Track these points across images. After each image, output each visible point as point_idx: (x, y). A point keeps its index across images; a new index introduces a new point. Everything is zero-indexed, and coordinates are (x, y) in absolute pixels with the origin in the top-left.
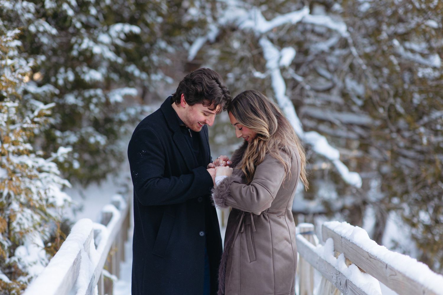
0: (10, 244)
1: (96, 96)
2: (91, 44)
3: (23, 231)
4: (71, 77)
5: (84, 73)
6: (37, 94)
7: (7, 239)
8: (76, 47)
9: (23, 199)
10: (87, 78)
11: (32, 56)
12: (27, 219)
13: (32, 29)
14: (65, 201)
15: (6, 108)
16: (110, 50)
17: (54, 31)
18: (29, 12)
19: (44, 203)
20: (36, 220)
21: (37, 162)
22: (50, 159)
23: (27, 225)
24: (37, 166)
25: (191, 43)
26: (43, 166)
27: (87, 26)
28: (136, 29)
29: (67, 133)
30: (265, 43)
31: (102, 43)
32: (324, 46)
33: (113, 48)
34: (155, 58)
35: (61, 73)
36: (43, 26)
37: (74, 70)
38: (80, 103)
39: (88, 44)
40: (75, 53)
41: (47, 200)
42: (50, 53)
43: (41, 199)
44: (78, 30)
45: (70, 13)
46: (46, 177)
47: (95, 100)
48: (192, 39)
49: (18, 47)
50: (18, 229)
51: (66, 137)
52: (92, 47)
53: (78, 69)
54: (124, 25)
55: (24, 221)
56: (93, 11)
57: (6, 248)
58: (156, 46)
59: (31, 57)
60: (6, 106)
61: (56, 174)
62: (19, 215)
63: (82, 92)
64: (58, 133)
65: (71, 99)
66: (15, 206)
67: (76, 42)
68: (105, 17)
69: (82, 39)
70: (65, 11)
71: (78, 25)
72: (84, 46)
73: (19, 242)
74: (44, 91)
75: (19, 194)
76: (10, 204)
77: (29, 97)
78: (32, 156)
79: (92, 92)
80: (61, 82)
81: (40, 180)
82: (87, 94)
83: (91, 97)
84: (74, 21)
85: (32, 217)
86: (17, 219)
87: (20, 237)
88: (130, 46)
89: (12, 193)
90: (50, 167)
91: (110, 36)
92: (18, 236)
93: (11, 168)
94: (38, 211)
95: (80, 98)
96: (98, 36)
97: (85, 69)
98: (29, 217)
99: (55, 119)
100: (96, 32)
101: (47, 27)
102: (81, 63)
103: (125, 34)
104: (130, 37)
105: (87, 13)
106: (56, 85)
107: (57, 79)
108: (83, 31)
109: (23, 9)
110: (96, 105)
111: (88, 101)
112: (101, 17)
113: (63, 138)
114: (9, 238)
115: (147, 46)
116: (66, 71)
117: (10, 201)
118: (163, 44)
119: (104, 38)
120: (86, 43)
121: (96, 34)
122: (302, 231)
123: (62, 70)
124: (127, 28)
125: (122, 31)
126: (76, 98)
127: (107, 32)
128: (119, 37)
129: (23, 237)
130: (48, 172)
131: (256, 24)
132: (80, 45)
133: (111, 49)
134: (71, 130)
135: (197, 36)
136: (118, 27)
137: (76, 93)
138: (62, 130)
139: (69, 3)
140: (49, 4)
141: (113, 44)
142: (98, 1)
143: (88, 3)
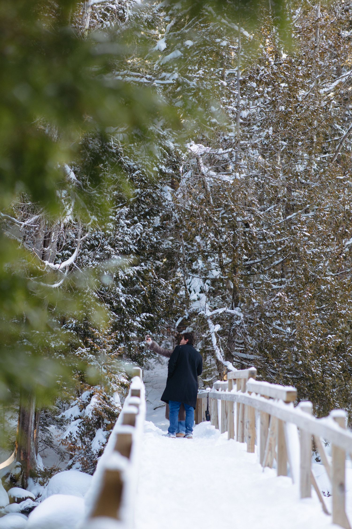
1: (134, 344)
2: (133, 321)
10: (130, 336)
17: (117, 316)
25: (176, 320)
28: (152, 315)
30: (210, 321)
31: (137, 321)
32: (238, 322)
33: (141, 323)
34: (159, 327)
39: (131, 321)
40: (125, 325)
44: (127, 315)
47: (133, 346)
48: (177, 318)
52: (133, 323)
53: (126, 332)
58: (160, 322)
63: (128, 342)
67: (126, 321)
69: (129, 319)
70: (122, 307)
71: (127, 313)
72: (129, 322)
79: (132, 342)
83: (131, 344)
84: (125, 311)
88: (148, 321)
91: (140, 318)
97: (129, 332)
102: (127, 329)
104: (149, 318)
105: (131, 307)
108: (129, 316)
112: (136, 309)
115: (156, 321)
118: (163, 321)
119: (138, 319)
121: (134, 317)
124: (148, 315)
125: (146, 316)
127: (140, 316)
128: (144, 318)
131: (206, 313)
135: (180, 317)
136: (144, 314)
139: (123, 304)
140: (115, 304)
141: (142, 321)
142: (135, 302)
143: (131, 303)
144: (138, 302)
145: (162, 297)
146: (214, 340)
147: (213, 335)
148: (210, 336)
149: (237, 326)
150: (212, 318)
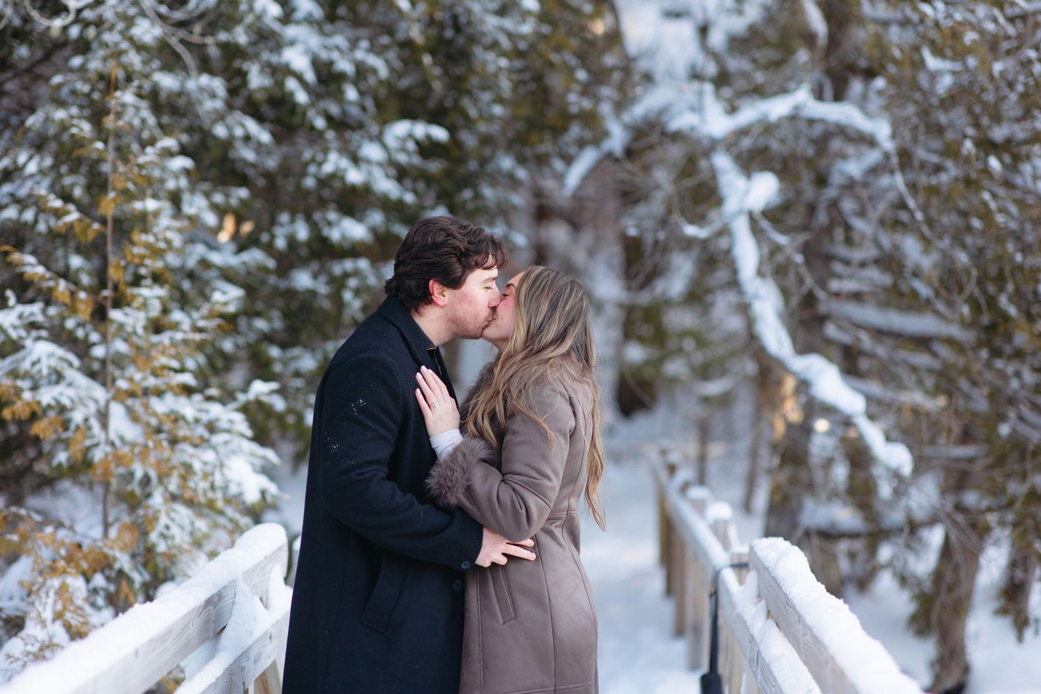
0: (147, 577)
1: (356, 273)
2: (344, 163)
3: (174, 551)
4: (302, 232)
5: (330, 224)
6: (231, 268)
7: (141, 568)
8: (312, 169)
9: (173, 484)
10: (335, 235)
11: (220, 188)
12: (182, 527)
13: (220, 131)
14: (263, 493)
15: (140, 301)
16: (388, 176)
17: (265, 137)
18: (213, 96)
19: (219, 495)
20: (200, 530)
21: (207, 412)
22: (233, 405)
23: (180, 537)
24: (205, 418)
25: (569, 160)
26: (217, 420)
27: (340, 124)
28: (440, 134)
29: (296, 351)
30: (722, 162)
31: (368, 162)
32: (854, 167)
33: (393, 172)
34: (488, 192)
35: (281, 225)
36: (243, 125)
37: (308, 219)
38: (322, 288)
39: (336, 163)
40: (309, 182)
41: (225, 488)
42: (261, 182)
43: (213, 487)
44: (321, 134)
45: (301, 97)
46: (226, 443)
47: (353, 283)
48: (572, 150)
49: (187, 172)
50: (162, 547)
51: (293, 359)
52: (345, 170)
53: (317, 216)
54: (413, 124)
55: (175, 530)
56: (351, 94)
57: (137, 585)
58: (491, 167)
59: (218, 191)
60: (139, 295)
61: (242, 435)
62: (163, 520)
63: (329, 263)
64: (274, 352)
65: (303, 279)
66: (157, 499)
67: (313, 160)
68: (379, 105)
69: (326, 151)
70: (291, 94)
71: (320, 123)
72: (328, 168)
73: (165, 574)
74: (244, 263)
75: (168, 475)
76: (148, 496)
77: (213, 273)
78: (197, 397)
79: (348, 265)
80: (281, 243)
81: (214, 448)
82: (337, 268)
83: (346, 275)
84: (311, 113)
85: (192, 523)
86: (160, 527)
87: (168, 563)
88: (435, 166)
89: (153, 474)
90: (231, 422)
91: (384, 146)
92: (161, 562)
93: (154, 422)
94: (206, 511)
95: (323, 279)
96: (359, 147)
97: (332, 216)
98: (186, 522)
99: (269, 320)
100: (355, 137)
101: (252, 126)
102: (323, 203)
103: (418, 143)
104: (428, 149)
105: (339, 96)
106: (269, 248)
107: (273, 237)
108: (330, 135)
109: (201, 89)
110: (357, 292)
111: (338, 284)
112: (369, 103)
113: (285, 363)
114: (145, 565)
115: (473, 165)
116: (293, 221)
117: (148, 490)
118: (506, 163)
119: (372, 151)
120: (334, 162)
121: (354, 144)
122: (736, 561)
123: (284, 218)
124: (421, 130)
125: (410, 136)
126: (315, 276)
127: (379, 138)
128: (403, 150)
129: (173, 563)
130: (228, 431)
131: (703, 120)
132: (320, 164)
133: (389, 174)
134: (305, 346)
135: (582, 144)
136: (401, 128)
137: (315, 266)
138: (284, 346)
139: (300, 78)
140: (257, 80)
141: (392, 163)
142: (362, 71)
143: (341, 77)
144: (374, 71)
145: (494, 45)
146: (747, 254)
147: (741, 229)
148: (725, 231)
149: (850, 186)
150: (731, 143)
